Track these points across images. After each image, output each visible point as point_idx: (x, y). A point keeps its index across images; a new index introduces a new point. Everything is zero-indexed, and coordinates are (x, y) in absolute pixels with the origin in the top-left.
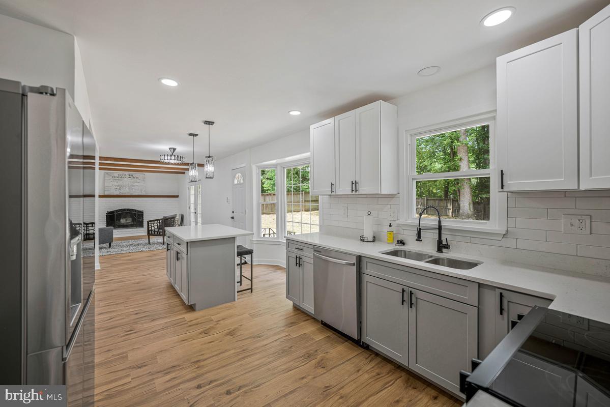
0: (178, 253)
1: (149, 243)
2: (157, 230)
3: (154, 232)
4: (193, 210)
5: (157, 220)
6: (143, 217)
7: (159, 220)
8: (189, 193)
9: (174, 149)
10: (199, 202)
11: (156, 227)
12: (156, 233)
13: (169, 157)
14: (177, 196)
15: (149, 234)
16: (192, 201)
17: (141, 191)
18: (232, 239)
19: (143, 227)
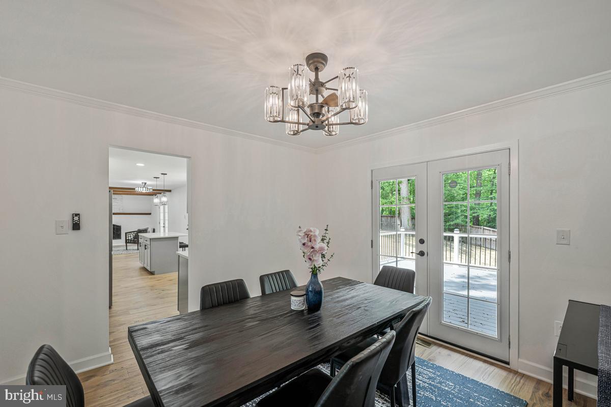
0: (145, 245)
1: (127, 249)
2: (133, 239)
3: (131, 241)
4: (162, 225)
5: (133, 232)
6: (120, 231)
7: (135, 232)
8: (160, 211)
9: (145, 183)
10: (167, 218)
11: (132, 237)
12: (132, 242)
13: (142, 189)
14: (150, 214)
15: (126, 243)
16: (162, 217)
17: (119, 209)
18: (177, 238)
19: (120, 239)
